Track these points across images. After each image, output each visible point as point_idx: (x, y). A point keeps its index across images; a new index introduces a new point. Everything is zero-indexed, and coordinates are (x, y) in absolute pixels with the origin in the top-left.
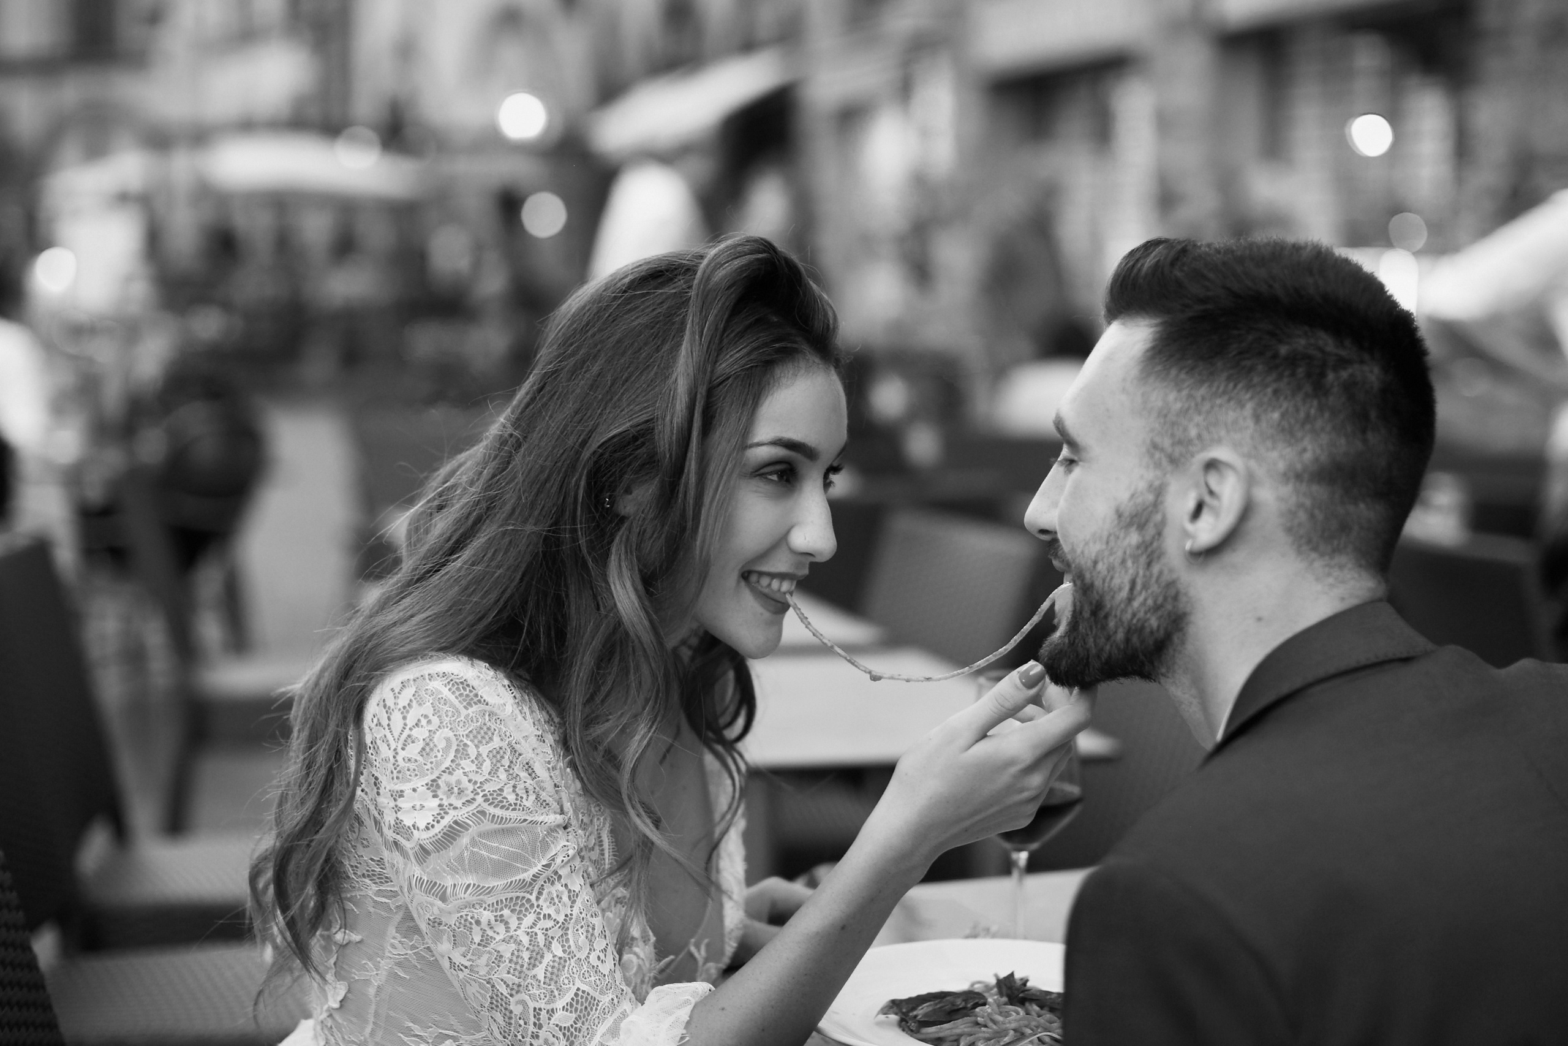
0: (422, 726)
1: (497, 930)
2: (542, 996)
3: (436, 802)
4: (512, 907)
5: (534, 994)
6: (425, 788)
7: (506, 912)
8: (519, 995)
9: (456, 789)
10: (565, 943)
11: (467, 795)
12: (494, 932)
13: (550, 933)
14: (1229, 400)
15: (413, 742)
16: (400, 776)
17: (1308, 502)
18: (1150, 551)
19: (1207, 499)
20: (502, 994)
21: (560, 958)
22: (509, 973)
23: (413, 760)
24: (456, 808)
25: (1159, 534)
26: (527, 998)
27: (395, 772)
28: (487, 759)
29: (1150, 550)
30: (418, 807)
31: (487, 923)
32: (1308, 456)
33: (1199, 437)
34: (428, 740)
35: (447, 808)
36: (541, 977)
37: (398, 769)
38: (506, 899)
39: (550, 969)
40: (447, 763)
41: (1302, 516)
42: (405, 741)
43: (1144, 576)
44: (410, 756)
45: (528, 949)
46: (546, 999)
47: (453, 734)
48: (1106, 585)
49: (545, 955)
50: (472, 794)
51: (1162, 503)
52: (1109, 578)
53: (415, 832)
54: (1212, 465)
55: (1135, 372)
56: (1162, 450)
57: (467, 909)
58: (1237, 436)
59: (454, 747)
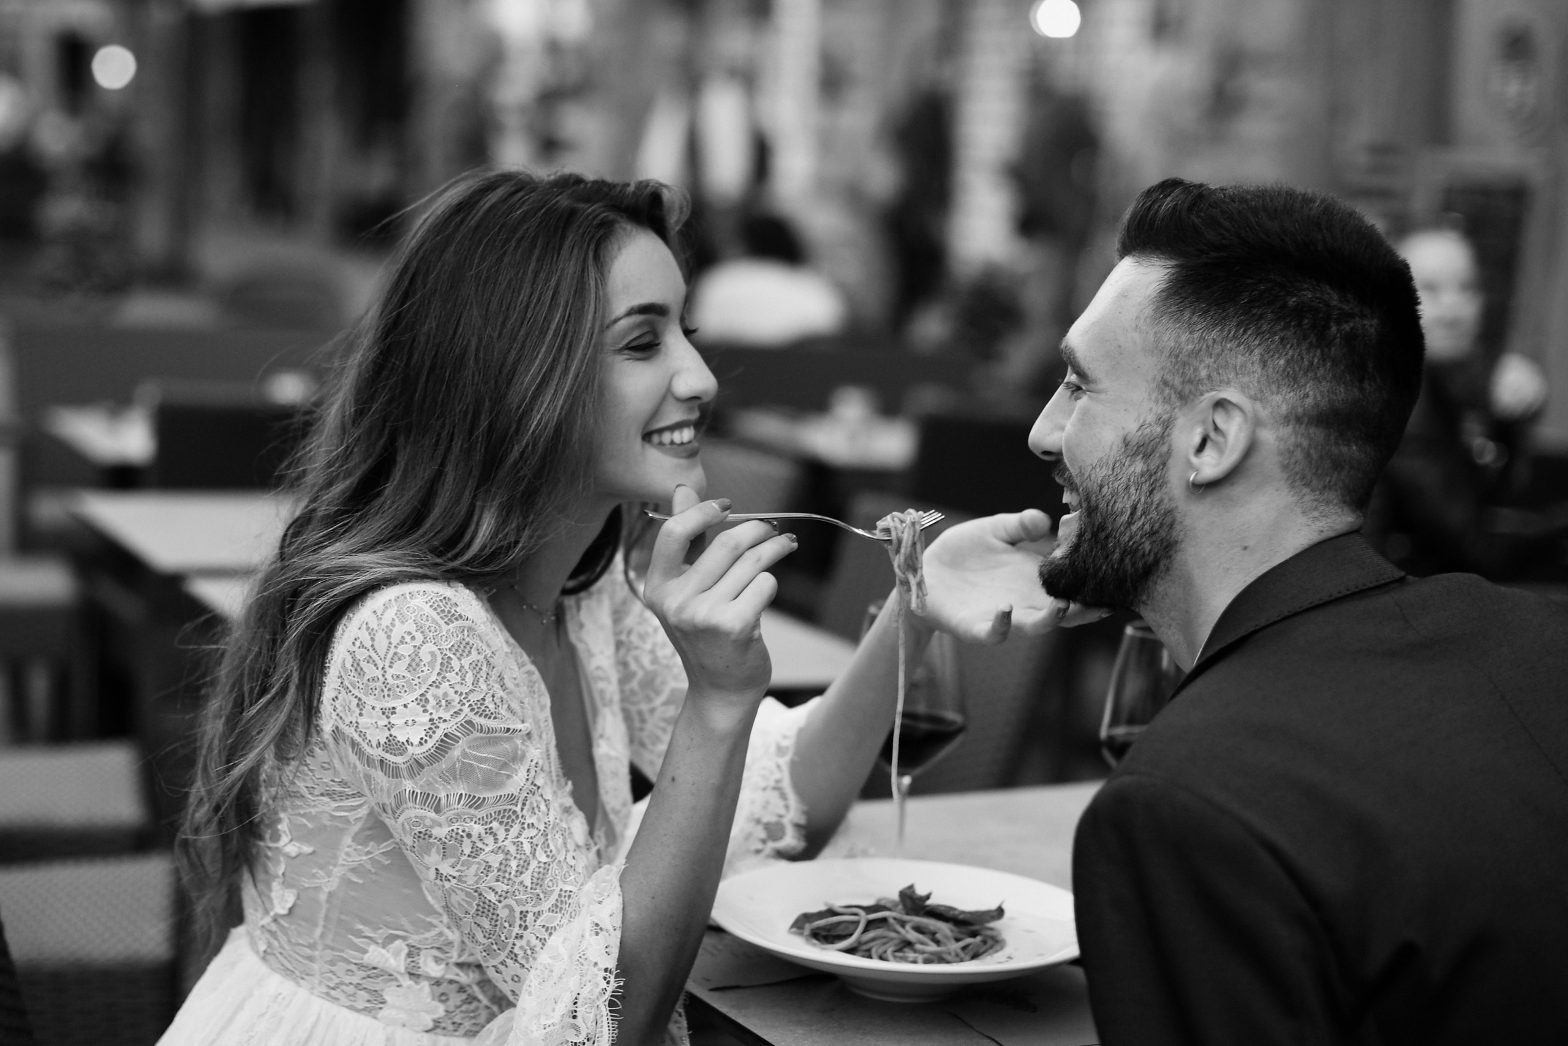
0: (406, 643)
1: (487, 842)
2: (529, 900)
3: (427, 717)
4: (500, 820)
5: (521, 899)
6: (415, 703)
7: (495, 825)
8: (506, 900)
9: (443, 703)
10: (547, 849)
11: (454, 707)
12: (484, 843)
13: (534, 840)
14: (1239, 345)
15: (399, 659)
16: (391, 693)
17: (1305, 443)
18: (1154, 480)
19: (1212, 435)
20: (490, 901)
21: (545, 863)
22: (497, 881)
23: (401, 677)
24: (445, 721)
25: (1164, 464)
26: (513, 903)
27: (386, 690)
28: (469, 671)
29: (1153, 478)
30: (410, 723)
31: (477, 835)
32: (1309, 401)
33: (1209, 377)
34: (413, 655)
35: (437, 722)
36: (528, 883)
37: (388, 687)
38: (495, 812)
39: (536, 875)
40: (434, 677)
41: (1299, 455)
42: (392, 659)
43: (1145, 503)
44: (398, 673)
45: (515, 858)
46: (533, 902)
47: (437, 648)
48: (1110, 508)
49: (531, 862)
50: (459, 705)
51: (1169, 435)
52: (1112, 502)
53: (409, 747)
54: (1220, 404)
55: (1149, 311)
56: (1172, 387)
57: (458, 823)
58: (1246, 379)
59: (439, 660)
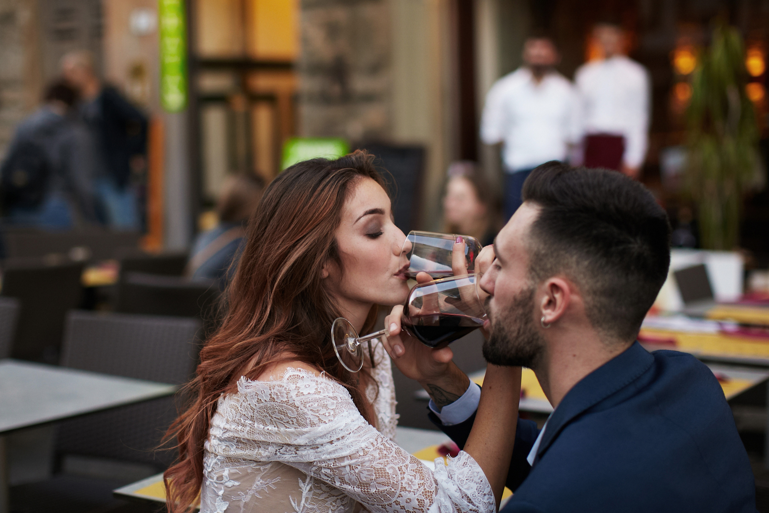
2: (399, 462)
51: (533, 297)
